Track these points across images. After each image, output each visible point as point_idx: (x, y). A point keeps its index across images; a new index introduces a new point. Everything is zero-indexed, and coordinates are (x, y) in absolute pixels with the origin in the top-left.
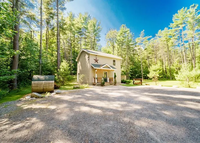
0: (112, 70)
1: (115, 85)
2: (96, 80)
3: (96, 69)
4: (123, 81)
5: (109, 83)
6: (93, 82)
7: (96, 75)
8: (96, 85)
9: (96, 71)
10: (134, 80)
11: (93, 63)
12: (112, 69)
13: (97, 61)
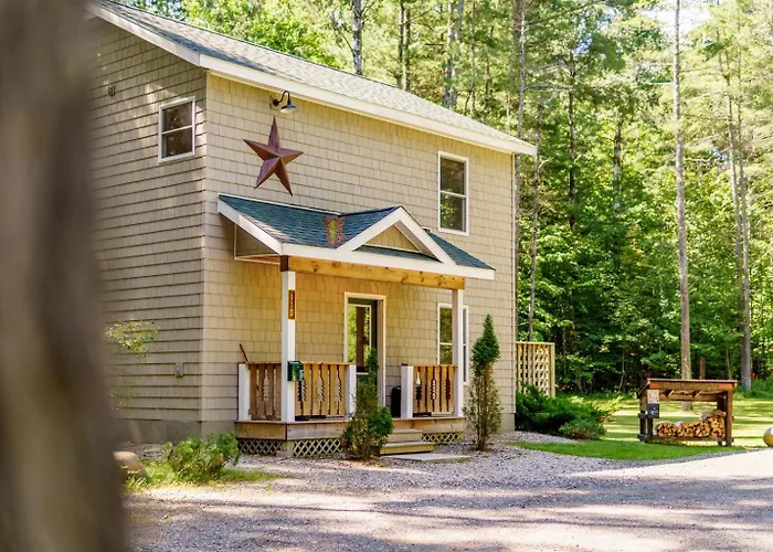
0: (440, 282)
1: (481, 447)
2: (289, 391)
3: (285, 263)
4: (532, 409)
5: (412, 423)
6: (245, 416)
7: (290, 327)
8: (290, 448)
9: (291, 280)
10: (653, 396)
11: (234, 192)
12: (448, 267)
13: (280, 171)
